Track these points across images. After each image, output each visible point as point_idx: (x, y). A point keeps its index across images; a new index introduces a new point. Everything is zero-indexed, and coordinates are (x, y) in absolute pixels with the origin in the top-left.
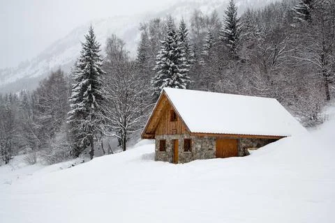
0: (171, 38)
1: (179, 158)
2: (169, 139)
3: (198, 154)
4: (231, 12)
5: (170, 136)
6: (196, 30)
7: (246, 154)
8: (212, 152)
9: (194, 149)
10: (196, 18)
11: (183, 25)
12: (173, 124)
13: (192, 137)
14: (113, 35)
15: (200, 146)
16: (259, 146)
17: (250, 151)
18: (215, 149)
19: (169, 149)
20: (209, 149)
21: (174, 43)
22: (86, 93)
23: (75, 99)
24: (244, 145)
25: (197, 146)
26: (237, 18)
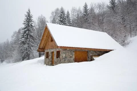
0: (62, 14)
1: (54, 62)
2: (50, 51)
3: (63, 60)
4: (86, 7)
5: (51, 50)
6: (73, 14)
7: (92, 60)
8: (72, 59)
9: (61, 57)
10: (73, 9)
11: (68, 12)
12: (52, 43)
13: (61, 50)
14: (41, 15)
15: (64, 55)
16: (99, 55)
17: (94, 58)
18: (74, 57)
19: (50, 57)
20: (71, 57)
21: (63, 16)
22: (25, 34)
23: (21, 37)
24: (91, 54)
25: (63, 55)
26: (88, 9)
